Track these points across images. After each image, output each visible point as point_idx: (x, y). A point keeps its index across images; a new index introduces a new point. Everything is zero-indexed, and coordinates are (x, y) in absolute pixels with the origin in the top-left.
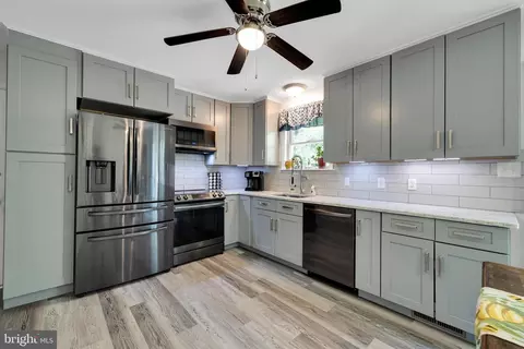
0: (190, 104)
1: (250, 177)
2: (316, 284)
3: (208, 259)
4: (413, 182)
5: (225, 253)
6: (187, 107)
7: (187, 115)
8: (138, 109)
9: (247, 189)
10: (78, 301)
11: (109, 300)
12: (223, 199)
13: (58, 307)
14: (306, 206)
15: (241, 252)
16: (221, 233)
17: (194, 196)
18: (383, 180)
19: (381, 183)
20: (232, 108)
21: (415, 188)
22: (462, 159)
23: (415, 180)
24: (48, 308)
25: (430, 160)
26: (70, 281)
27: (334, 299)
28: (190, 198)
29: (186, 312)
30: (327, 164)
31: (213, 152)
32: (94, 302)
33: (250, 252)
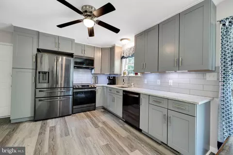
0: (83, 49)
1: (109, 78)
2: (127, 126)
3: (88, 112)
4: (171, 82)
5: (96, 110)
6: (82, 50)
7: (82, 53)
8: (60, 52)
9: (108, 84)
10: (35, 123)
11: (44, 123)
12: (96, 88)
13: (27, 124)
14: (124, 91)
15: (102, 110)
16: (94, 101)
17: (82, 86)
18: (159, 81)
19: (159, 82)
20: (102, 49)
21: (172, 85)
22: (189, 71)
23: (172, 81)
24: (24, 124)
25: (176, 72)
26: (33, 115)
27: (130, 132)
28: (81, 87)
29: (68, 131)
30: (139, 74)
31: (93, 69)
32: (39, 124)
33: (106, 110)
